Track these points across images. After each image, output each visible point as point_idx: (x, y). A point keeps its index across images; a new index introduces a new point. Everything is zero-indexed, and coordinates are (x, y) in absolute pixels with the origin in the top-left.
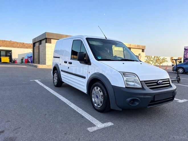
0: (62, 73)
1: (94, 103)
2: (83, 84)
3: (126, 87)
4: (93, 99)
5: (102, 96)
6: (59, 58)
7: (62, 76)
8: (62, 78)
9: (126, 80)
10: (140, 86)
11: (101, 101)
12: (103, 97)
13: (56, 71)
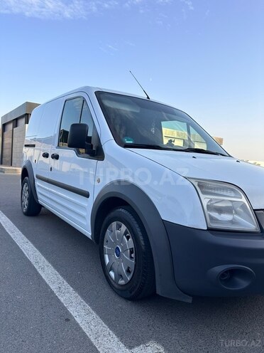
0: (38, 183)
1: (109, 268)
2: (84, 214)
3: (209, 229)
4: (106, 257)
5: (131, 252)
6: (34, 146)
7: (38, 190)
8: (39, 196)
9: (208, 206)
10: (251, 226)
11: (129, 268)
12: (133, 255)
13: (27, 178)
